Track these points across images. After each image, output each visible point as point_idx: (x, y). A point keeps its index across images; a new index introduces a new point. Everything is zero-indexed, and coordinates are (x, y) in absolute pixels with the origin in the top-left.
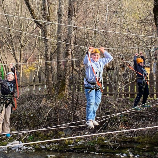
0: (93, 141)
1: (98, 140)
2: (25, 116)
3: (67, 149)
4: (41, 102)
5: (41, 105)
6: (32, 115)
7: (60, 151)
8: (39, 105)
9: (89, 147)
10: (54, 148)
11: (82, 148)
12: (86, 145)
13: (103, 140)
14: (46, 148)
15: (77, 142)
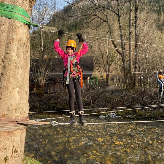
0: (156, 114)
1: (158, 113)
2: (115, 100)
3: (141, 118)
4: (123, 93)
5: (123, 95)
6: (119, 100)
7: (137, 119)
8: (122, 95)
9: (154, 117)
10: (134, 117)
11: (150, 118)
12: (152, 116)
13: (162, 113)
14: (129, 117)
15: (146, 114)
